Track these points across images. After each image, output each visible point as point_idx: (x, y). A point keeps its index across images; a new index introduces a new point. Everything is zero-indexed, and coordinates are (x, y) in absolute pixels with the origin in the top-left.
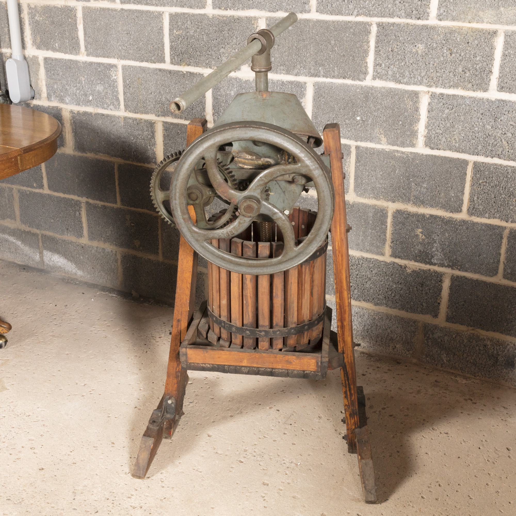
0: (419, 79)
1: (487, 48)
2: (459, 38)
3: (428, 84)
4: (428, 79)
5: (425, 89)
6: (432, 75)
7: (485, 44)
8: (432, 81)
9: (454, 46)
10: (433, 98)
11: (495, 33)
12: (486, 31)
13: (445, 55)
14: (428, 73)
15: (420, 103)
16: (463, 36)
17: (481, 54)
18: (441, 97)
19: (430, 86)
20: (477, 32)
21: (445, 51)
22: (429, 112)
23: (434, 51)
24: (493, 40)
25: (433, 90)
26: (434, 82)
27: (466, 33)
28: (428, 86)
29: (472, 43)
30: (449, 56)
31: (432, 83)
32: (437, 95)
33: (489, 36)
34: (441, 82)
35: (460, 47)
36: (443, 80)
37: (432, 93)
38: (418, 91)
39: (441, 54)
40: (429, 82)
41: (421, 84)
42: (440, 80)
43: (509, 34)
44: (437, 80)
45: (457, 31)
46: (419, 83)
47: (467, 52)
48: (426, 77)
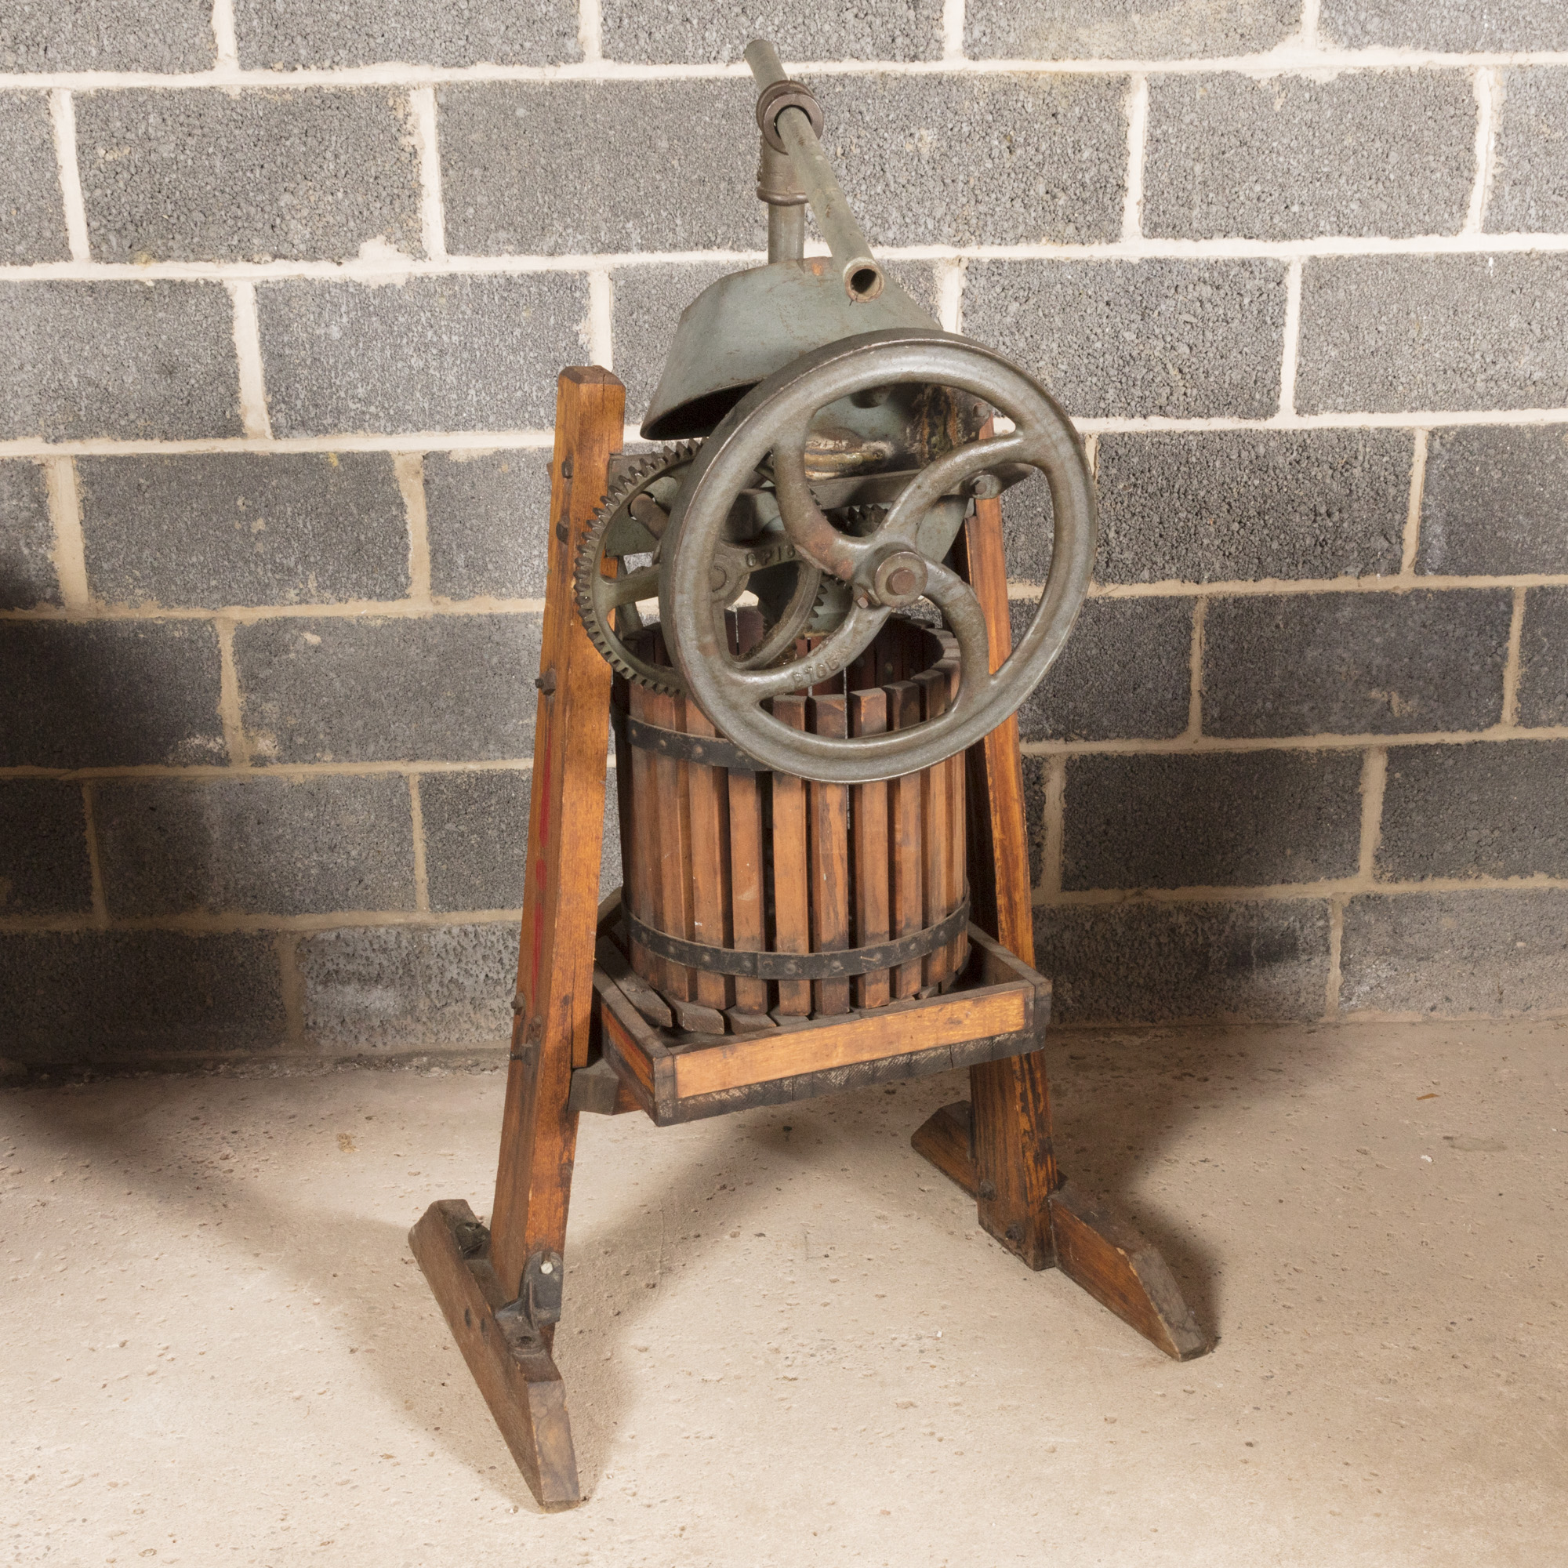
0: (930, 227)
1: (1106, 126)
2: (1030, 105)
3: (957, 239)
4: (954, 225)
5: (950, 252)
6: (966, 213)
7: (1102, 114)
8: (966, 227)
9: (1018, 126)
10: (973, 276)
11: (1124, 82)
12: (1101, 79)
13: (995, 153)
14: (953, 207)
15: (940, 294)
16: (1041, 96)
17: (1094, 141)
18: (995, 270)
19: (961, 243)
20: (1077, 84)
21: (996, 143)
22: (965, 314)
23: (964, 144)
24: (1122, 103)
25: (972, 252)
26: (972, 230)
27: (1047, 89)
28: (954, 244)
29: (1065, 116)
30: (1006, 154)
31: (968, 234)
32: (986, 267)
33: (1111, 93)
34: (990, 228)
35: (1036, 126)
36: (995, 224)
37: (970, 261)
38: (931, 261)
39: (986, 150)
40: (957, 231)
41: (936, 240)
42: (989, 223)
43: (1160, 84)
44: (981, 223)
45: (1024, 84)
46: (930, 238)
47: (1056, 139)
48: (948, 218)
